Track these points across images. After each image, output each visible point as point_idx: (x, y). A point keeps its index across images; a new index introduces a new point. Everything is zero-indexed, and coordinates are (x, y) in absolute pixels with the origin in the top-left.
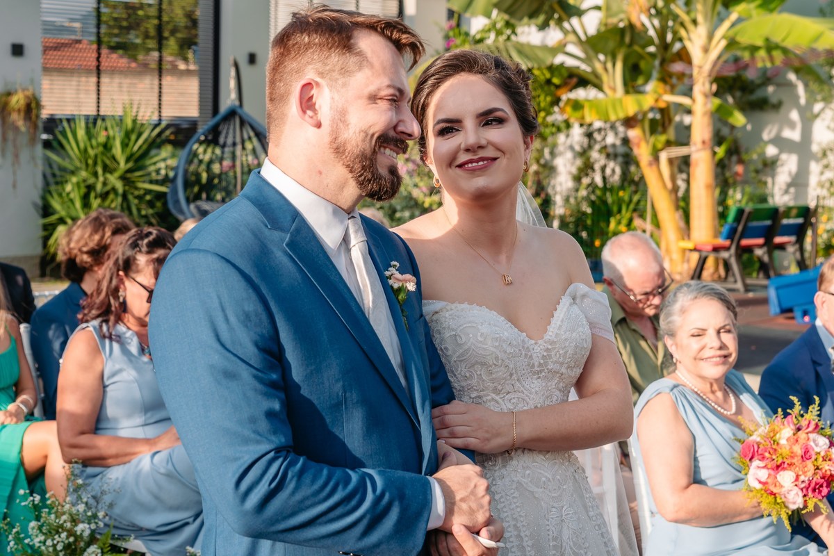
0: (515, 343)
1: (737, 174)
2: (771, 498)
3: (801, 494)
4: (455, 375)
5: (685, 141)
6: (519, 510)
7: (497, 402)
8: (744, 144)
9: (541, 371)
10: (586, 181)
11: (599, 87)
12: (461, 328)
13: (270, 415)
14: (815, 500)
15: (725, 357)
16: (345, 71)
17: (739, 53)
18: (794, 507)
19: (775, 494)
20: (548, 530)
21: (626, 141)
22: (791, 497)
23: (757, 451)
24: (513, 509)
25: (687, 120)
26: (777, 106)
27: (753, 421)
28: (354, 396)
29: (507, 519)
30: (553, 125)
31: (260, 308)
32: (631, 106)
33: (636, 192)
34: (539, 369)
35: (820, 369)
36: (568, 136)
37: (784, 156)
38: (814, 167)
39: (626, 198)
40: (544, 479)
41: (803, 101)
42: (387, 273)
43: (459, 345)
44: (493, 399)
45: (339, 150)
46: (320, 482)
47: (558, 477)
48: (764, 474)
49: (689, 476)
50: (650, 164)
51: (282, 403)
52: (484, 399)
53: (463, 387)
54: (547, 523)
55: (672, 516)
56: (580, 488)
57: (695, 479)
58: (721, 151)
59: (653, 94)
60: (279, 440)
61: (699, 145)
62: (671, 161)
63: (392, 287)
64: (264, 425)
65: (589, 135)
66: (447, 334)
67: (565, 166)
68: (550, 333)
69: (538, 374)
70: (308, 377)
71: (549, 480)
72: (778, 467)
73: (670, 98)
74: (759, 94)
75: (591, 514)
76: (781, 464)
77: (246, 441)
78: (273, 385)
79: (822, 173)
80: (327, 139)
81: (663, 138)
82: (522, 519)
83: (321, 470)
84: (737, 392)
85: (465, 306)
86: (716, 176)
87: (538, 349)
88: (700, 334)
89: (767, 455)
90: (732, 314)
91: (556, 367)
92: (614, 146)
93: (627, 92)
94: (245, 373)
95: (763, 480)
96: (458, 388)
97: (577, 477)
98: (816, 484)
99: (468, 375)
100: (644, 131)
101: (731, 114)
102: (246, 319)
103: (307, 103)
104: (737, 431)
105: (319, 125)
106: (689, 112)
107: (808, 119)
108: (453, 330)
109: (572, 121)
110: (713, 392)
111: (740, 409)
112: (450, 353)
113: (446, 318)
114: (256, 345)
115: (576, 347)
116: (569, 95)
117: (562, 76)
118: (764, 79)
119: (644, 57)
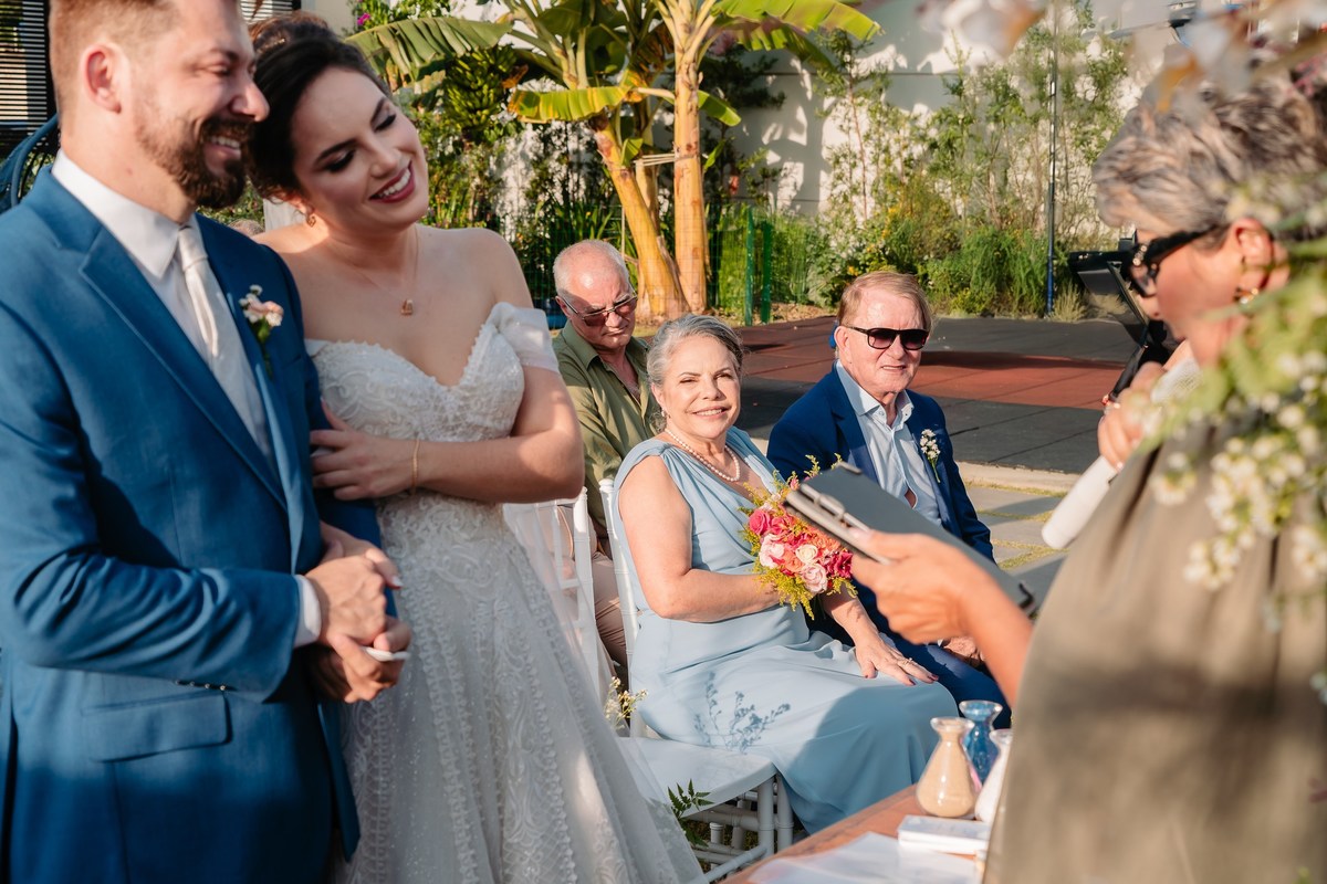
0: (419, 392)
1: (731, 186)
2: (789, 580)
3: (824, 572)
5: (667, 146)
6: (434, 608)
8: (738, 148)
9: (457, 426)
10: (542, 198)
11: (557, 78)
12: (345, 377)
13: (61, 505)
14: (841, 579)
15: (724, 409)
16: (148, 33)
17: (731, 32)
18: (817, 589)
19: (793, 574)
20: (474, 633)
21: (592, 146)
22: (812, 576)
23: (770, 523)
24: (426, 608)
25: (668, 119)
26: (778, 102)
27: (761, 487)
28: (188, 471)
29: (420, 622)
30: (499, 126)
31: (40, 359)
32: (597, 100)
33: (606, 212)
35: (842, 424)
36: (518, 141)
37: (787, 165)
38: (825, 178)
39: (594, 220)
40: (468, 566)
41: (809, 95)
43: (343, 400)
45: (148, 143)
46: (135, 592)
47: (488, 562)
48: (778, 550)
49: (687, 559)
50: (624, 176)
51: (80, 488)
54: (473, 623)
55: (666, 610)
56: (517, 572)
57: (695, 563)
58: (711, 159)
59: (625, 86)
60: (73, 538)
61: (684, 152)
62: (648, 172)
63: (248, 320)
64: (51, 519)
65: (546, 140)
66: (326, 386)
67: (516, 179)
68: (469, 377)
69: (453, 429)
70: (116, 452)
71: (475, 567)
72: (797, 539)
73: (646, 91)
74: (756, 85)
75: (533, 606)
76: (799, 536)
77: (27, 541)
78: (65, 464)
79: (834, 186)
80: (132, 128)
81: (638, 142)
82: (439, 620)
83: (137, 575)
84: (740, 454)
85: (351, 345)
86: (706, 190)
87: (451, 400)
88: (690, 380)
89: (782, 526)
90: (733, 356)
91: (477, 420)
92: (577, 152)
93: (592, 84)
94: (23, 450)
95: (778, 557)
97: (514, 560)
98: (843, 559)
100: (615, 134)
101: (723, 111)
102: (21, 374)
103: (99, 80)
104: (744, 500)
105: (118, 109)
106: (671, 109)
107: (817, 118)
108: (334, 380)
109: (523, 120)
110: (711, 454)
111: (745, 475)
113: (324, 363)
114: (37, 409)
115: (504, 392)
116: (520, 87)
117: (509, 62)
118: (762, 66)
119: (612, 39)
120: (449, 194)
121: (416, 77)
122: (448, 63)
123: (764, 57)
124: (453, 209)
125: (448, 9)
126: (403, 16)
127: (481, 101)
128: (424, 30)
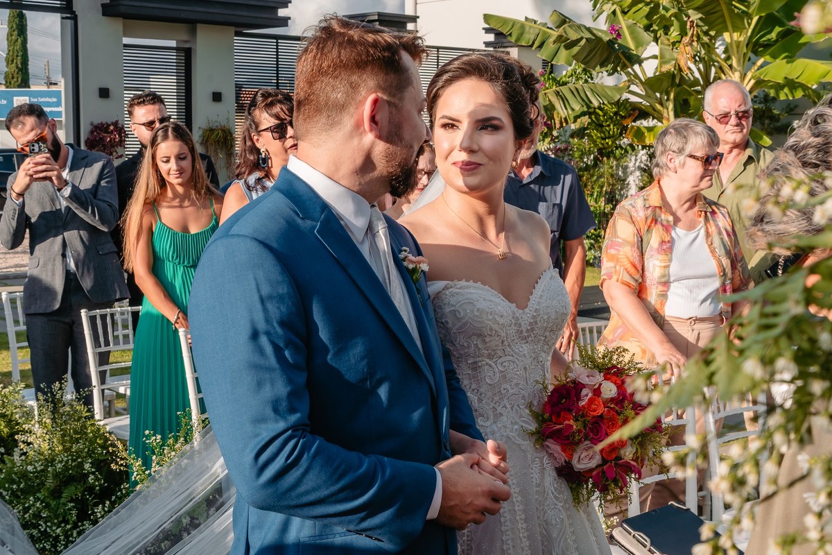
0: (506, 315)
4: (454, 345)
7: (490, 366)
9: (528, 336)
11: (658, 118)
12: (459, 304)
17: (766, 90)
20: (532, 478)
30: (622, 148)
34: (526, 335)
42: (402, 256)
43: (458, 319)
44: (487, 364)
52: (480, 364)
53: (461, 355)
54: (531, 471)
63: (406, 268)
66: (447, 310)
69: (526, 339)
85: (463, 283)
87: (526, 317)
91: (541, 331)
96: (457, 355)
99: (465, 344)
101: (761, 138)
108: (453, 306)
109: (635, 144)
112: (450, 325)
113: (447, 295)
116: (633, 124)
117: (626, 109)
118: (788, 109)
119: (692, 95)
120: (593, 188)
121: (572, 121)
122: (590, 111)
123: (789, 104)
124: (595, 197)
125: (592, 79)
126: (565, 84)
127: (609, 133)
128: (576, 92)
